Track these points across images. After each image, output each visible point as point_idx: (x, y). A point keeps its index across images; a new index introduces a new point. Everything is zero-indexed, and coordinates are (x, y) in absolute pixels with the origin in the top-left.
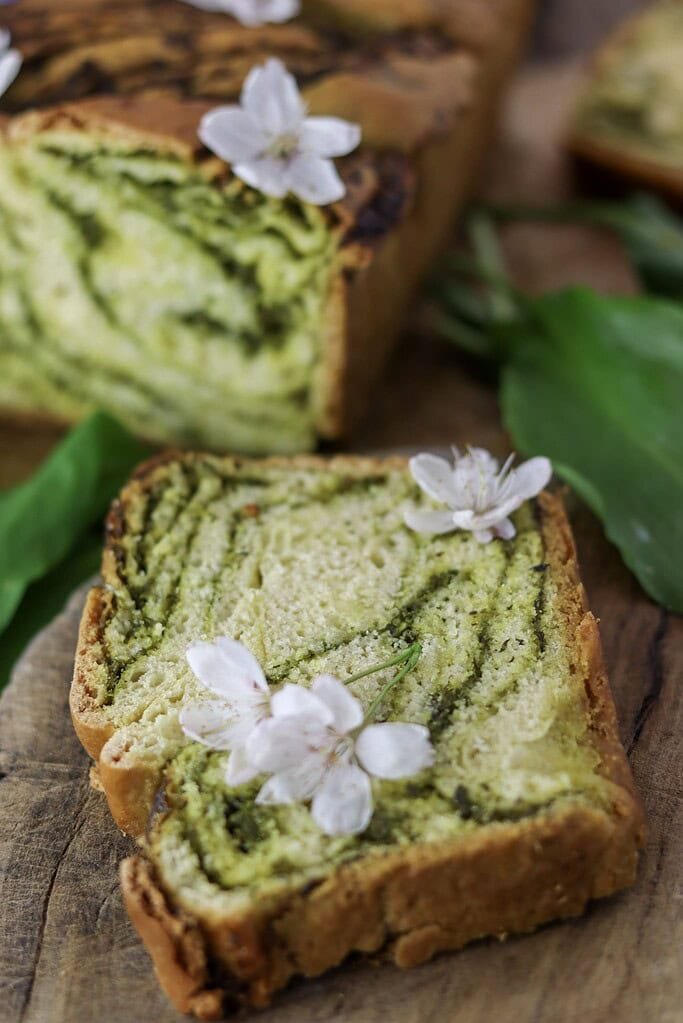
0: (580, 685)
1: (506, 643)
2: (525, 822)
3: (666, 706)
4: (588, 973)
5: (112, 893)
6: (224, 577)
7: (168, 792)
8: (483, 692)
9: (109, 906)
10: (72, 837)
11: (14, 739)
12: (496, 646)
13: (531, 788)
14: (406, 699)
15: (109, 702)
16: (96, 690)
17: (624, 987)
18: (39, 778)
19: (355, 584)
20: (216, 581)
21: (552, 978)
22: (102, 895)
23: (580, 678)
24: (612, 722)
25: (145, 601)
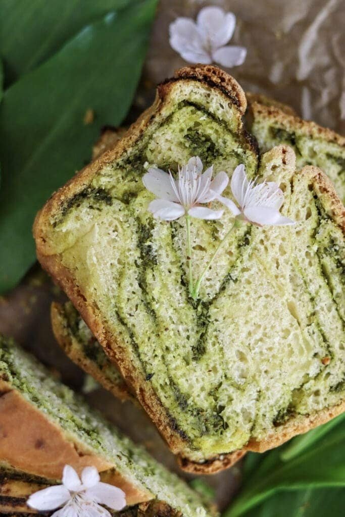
0: (87, 296)
1: (137, 309)
2: (70, 195)
6: (310, 304)
7: (249, 145)
8: (132, 273)
12: (142, 307)
13: (77, 218)
14: (170, 257)
15: (311, 187)
16: (322, 193)
19: (242, 331)
20: (313, 299)
24: (67, 289)
25: (338, 267)
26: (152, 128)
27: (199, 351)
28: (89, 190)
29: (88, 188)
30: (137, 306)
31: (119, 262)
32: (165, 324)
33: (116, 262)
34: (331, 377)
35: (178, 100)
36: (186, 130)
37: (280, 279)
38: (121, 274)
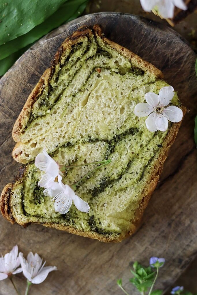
0: (141, 198)
2: (101, 236)
3: (173, 181)
4: (103, 252)
5: (7, 165)
6: (77, 96)
7: (24, 173)
8: (117, 186)
9: (4, 169)
10: (5, 140)
11: (5, 94)
12: (130, 171)
13: (109, 226)
14: (98, 174)
15: (23, 132)
16: (22, 126)
17: (107, 262)
18: (5, 114)
19: (111, 118)
20: (74, 96)
21: (95, 249)
22: (4, 164)
23: (143, 196)
24: (144, 208)
25: (51, 95)
26: (46, 220)
27: (132, 131)
28: (93, 229)
30: (131, 174)
32: (131, 155)
33: (117, 196)
34: (104, 62)
35: (26, 218)
36: (37, 205)
37: (75, 117)
38: (121, 190)
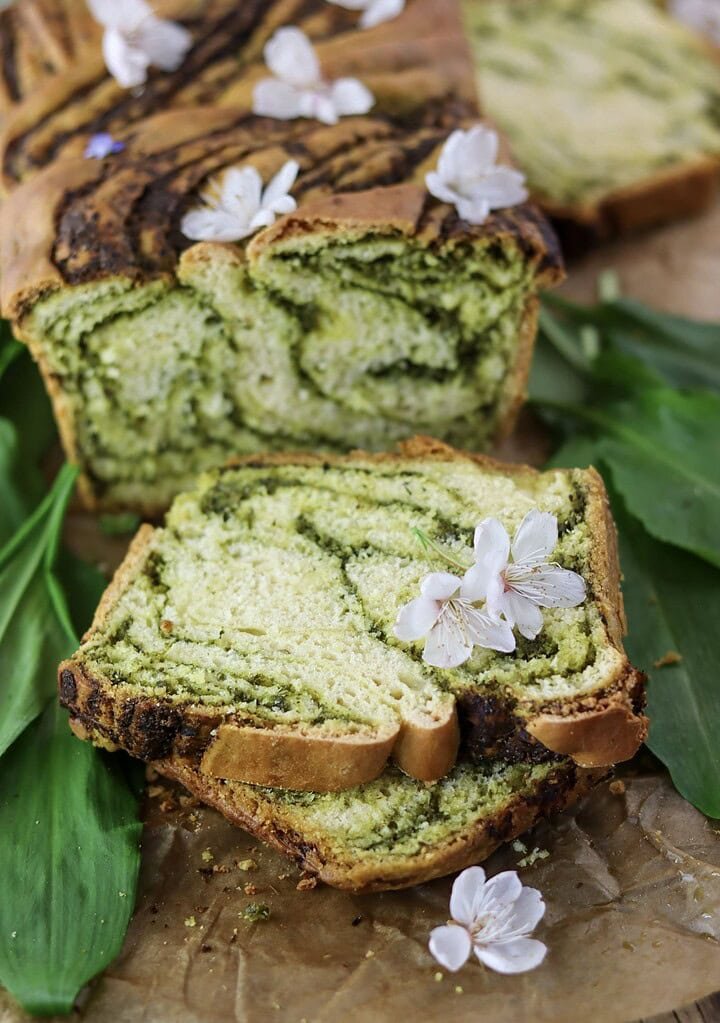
1: (407, 491)
2: (591, 498)
6: (243, 648)
8: (450, 508)
12: (405, 497)
13: (559, 492)
25: (253, 695)
27: (304, 527)
28: (579, 518)
29: (583, 517)
30: (410, 493)
31: (472, 503)
32: (365, 509)
33: (475, 499)
34: (145, 625)
35: (600, 652)
36: (558, 642)
37: (299, 638)
38: (458, 498)
